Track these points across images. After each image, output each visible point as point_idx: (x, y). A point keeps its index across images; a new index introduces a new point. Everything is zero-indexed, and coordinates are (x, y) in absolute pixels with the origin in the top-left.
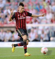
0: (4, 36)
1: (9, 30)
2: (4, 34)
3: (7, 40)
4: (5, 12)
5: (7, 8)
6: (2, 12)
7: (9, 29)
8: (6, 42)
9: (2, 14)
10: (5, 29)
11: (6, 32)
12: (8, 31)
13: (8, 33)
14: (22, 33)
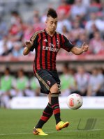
0: (87, 83)
1: (97, 69)
2: (86, 77)
3: (93, 91)
4: (89, 25)
5: (92, 15)
6: (82, 26)
7: (98, 66)
8: (92, 96)
9: (81, 31)
10: (89, 67)
11: (90, 73)
12: (94, 72)
13: (96, 75)
14: (46, 82)
